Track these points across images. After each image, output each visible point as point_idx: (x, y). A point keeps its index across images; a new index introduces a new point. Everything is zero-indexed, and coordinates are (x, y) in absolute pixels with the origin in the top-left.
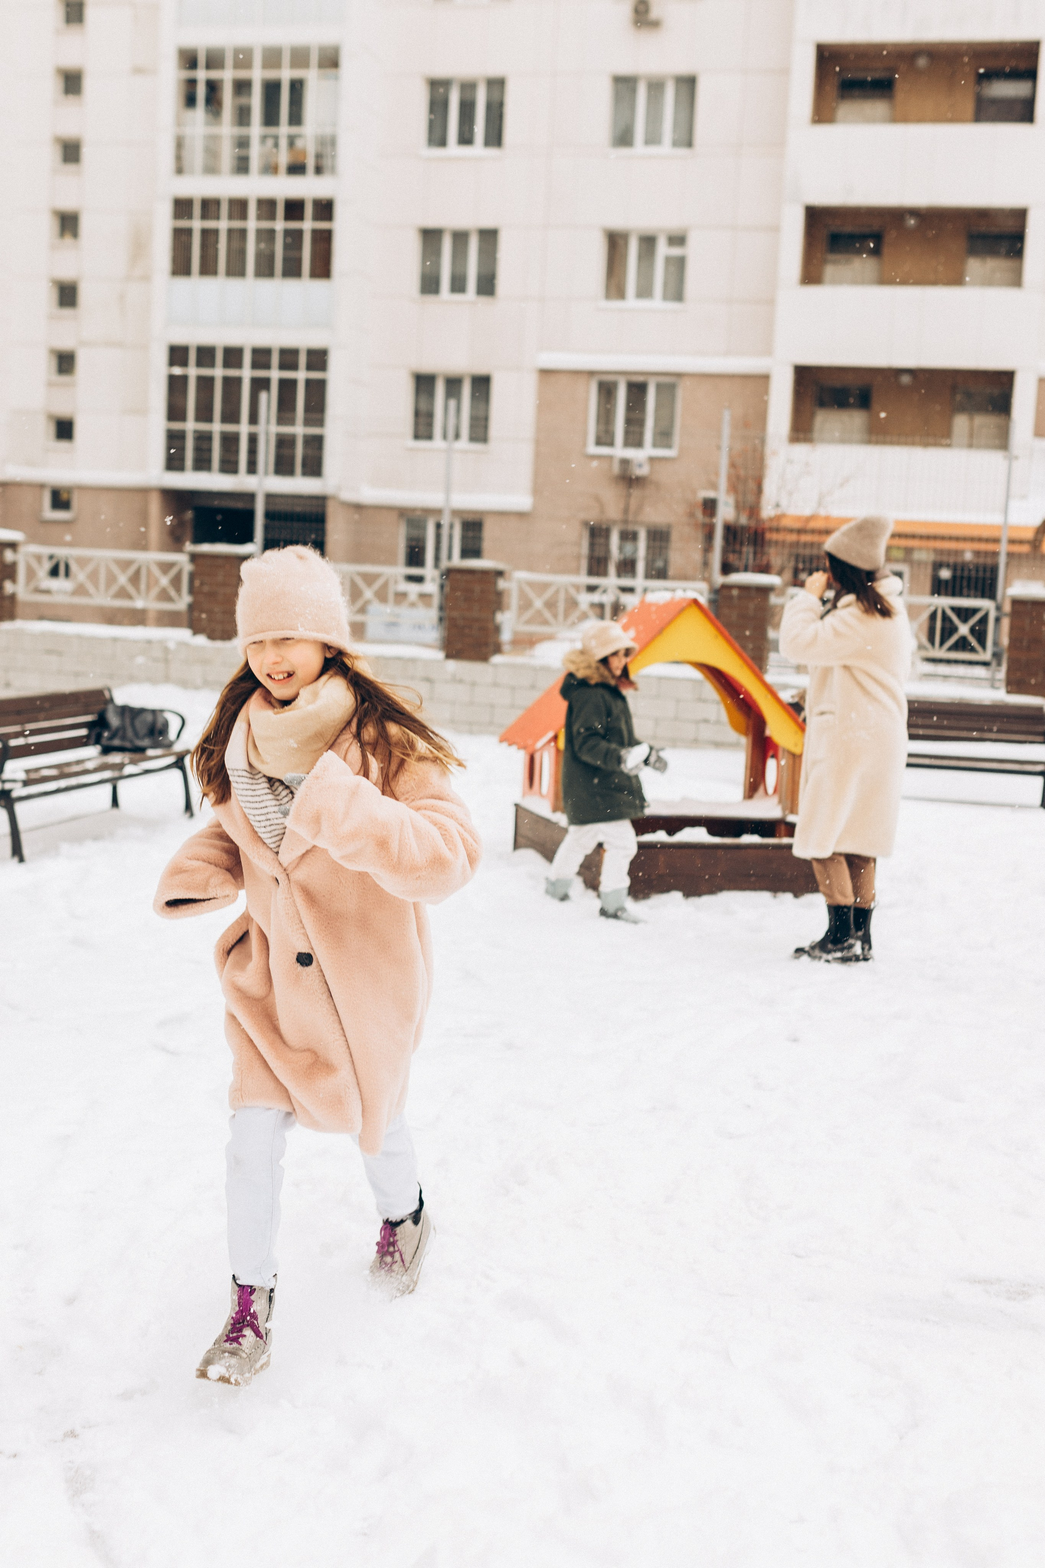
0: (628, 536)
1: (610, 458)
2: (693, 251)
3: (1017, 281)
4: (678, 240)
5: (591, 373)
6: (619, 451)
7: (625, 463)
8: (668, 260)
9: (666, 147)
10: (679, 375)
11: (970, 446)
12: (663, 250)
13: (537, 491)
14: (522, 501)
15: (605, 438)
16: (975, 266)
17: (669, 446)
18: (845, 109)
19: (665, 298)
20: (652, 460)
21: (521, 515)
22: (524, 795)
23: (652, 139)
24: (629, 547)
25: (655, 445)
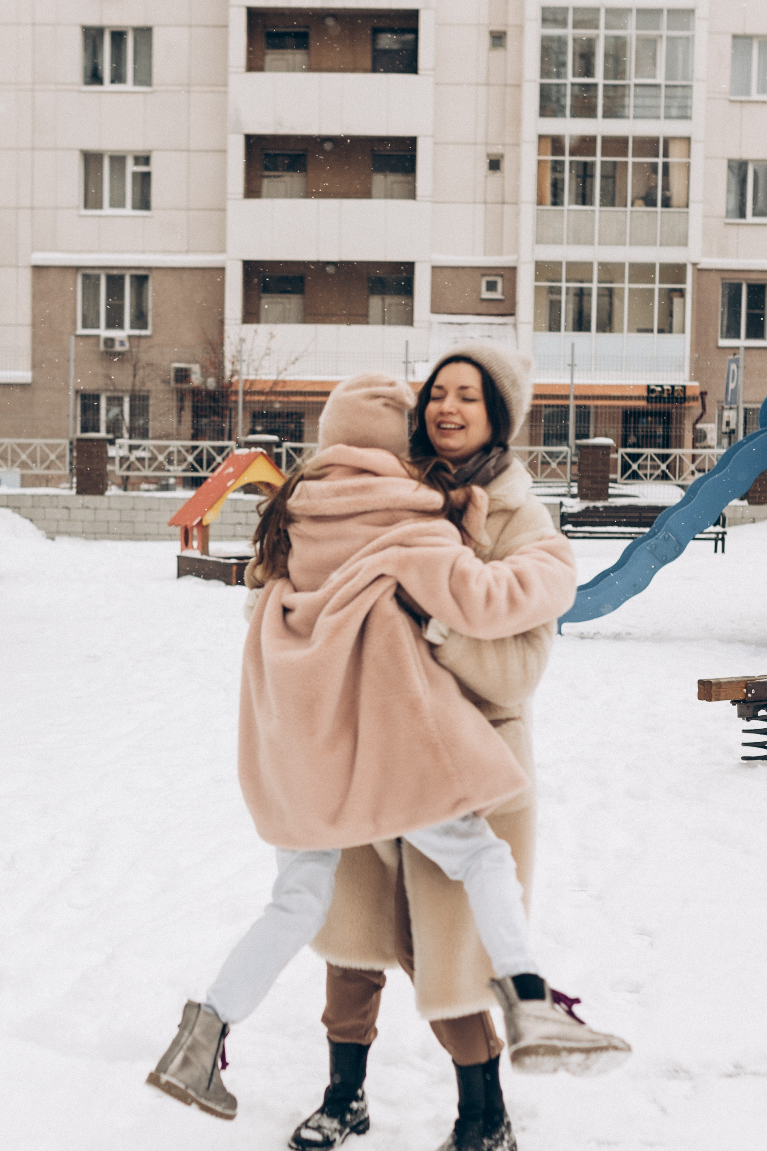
0: (115, 401)
1: (98, 337)
2: (155, 168)
3: (411, 194)
4: (144, 160)
5: (77, 268)
6: (104, 332)
7: (110, 342)
8: (135, 174)
9: (129, 86)
10: (150, 269)
11: (383, 322)
12: (131, 168)
13: (35, 366)
14: (24, 375)
15: (90, 321)
16: (379, 181)
17: (145, 326)
18: (271, 57)
19: (134, 207)
20: (130, 337)
21: (23, 386)
22: (182, 550)
23: (118, 77)
24: (115, 411)
25: (132, 327)
